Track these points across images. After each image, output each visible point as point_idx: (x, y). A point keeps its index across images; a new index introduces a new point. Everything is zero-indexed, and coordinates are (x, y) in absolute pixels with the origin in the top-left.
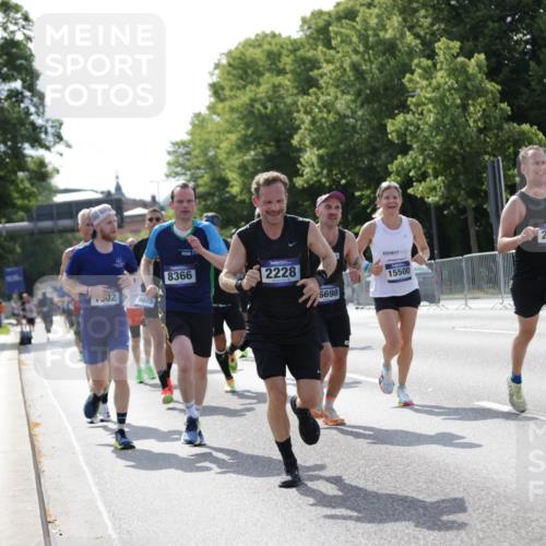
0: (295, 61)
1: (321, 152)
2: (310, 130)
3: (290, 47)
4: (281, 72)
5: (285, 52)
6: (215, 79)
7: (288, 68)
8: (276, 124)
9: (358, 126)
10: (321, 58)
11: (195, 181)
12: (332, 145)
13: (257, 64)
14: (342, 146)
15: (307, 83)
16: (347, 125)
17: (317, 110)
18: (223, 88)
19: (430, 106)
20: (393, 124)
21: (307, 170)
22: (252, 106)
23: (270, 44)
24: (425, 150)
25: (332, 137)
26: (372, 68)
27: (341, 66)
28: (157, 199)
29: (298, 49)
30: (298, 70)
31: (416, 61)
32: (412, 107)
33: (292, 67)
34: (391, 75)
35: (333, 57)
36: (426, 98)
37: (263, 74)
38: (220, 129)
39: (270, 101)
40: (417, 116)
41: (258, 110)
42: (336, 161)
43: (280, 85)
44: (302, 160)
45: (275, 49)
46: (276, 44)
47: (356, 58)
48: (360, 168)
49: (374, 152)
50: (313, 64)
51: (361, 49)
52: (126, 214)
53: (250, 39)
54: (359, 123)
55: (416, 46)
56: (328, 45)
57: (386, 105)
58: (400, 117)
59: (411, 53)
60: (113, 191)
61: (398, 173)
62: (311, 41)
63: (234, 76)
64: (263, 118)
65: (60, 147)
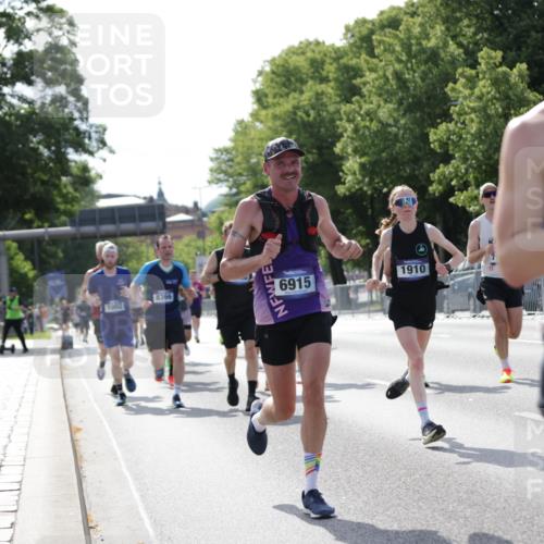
0: (338, 69)
1: (363, 160)
2: (352, 139)
3: (333, 55)
4: (324, 80)
5: (328, 60)
6: (258, 86)
7: (331, 76)
8: (319, 131)
9: (400, 135)
10: (364, 66)
11: (237, 188)
12: (374, 153)
13: (300, 71)
14: (384, 155)
15: (350, 91)
16: (390, 133)
17: (359, 118)
18: (266, 96)
19: (473, 116)
20: (435, 134)
21: (349, 178)
22: (295, 114)
23: (313, 51)
24: (467, 159)
25: (375, 145)
26: (414, 77)
27: (385, 75)
28: (199, 205)
29: (342, 57)
30: (342, 79)
31: (460, 70)
32: (455, 116)
33: (335, 76)
34: (433, 84)
35: (376, 65)
36: (469, 107)
37: (307, 82)
38: (263, 136)
39: (313, 108)
40: (459, 125)
41: (301, 117)
42: (377, 169)
43: (323, 93)
44: (344, 168)
45: (318, 57)
46: (320, 53)
47: (398, 67)
48: (402, 177)
49: (416, 161)
50: (357, 72)
51: (404, 58)
52: (169, 219)
53: (293, 47)
54: (401, 132)
55: (459, 55)
56: (371, 54)
57: (429, 114)
58: (443, 127)
59: (454, 62)
60: (155, 197)
61: (440, 182)
62: (354, 49)
63: (277, 83)
64: (306, 126)
65: (103, 153)
